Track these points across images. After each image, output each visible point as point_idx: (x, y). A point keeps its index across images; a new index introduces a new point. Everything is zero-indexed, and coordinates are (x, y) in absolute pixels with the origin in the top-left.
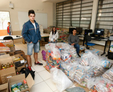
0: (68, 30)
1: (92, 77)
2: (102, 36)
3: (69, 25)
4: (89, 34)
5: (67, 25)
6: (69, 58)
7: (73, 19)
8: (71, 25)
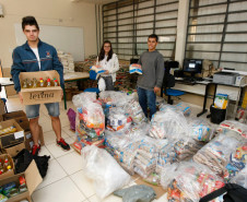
3: (131, 52)
5: (126, 52)
7: (138, 40)
8: (136, 54)
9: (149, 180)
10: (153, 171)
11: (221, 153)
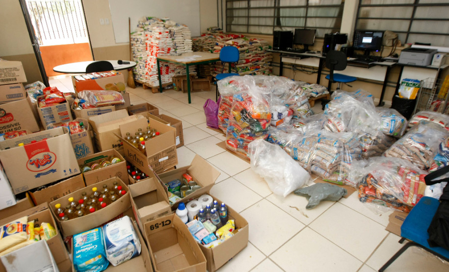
0: (271, 40)
1: (358, 159)
2: (377, 54)
3: (270, 22)
4: (338, 47)
5: (263, 22)
6: (288, 119)
8: (279, 24)
9: (333, 178)
10: (335, 169)
11: (424, 145)
